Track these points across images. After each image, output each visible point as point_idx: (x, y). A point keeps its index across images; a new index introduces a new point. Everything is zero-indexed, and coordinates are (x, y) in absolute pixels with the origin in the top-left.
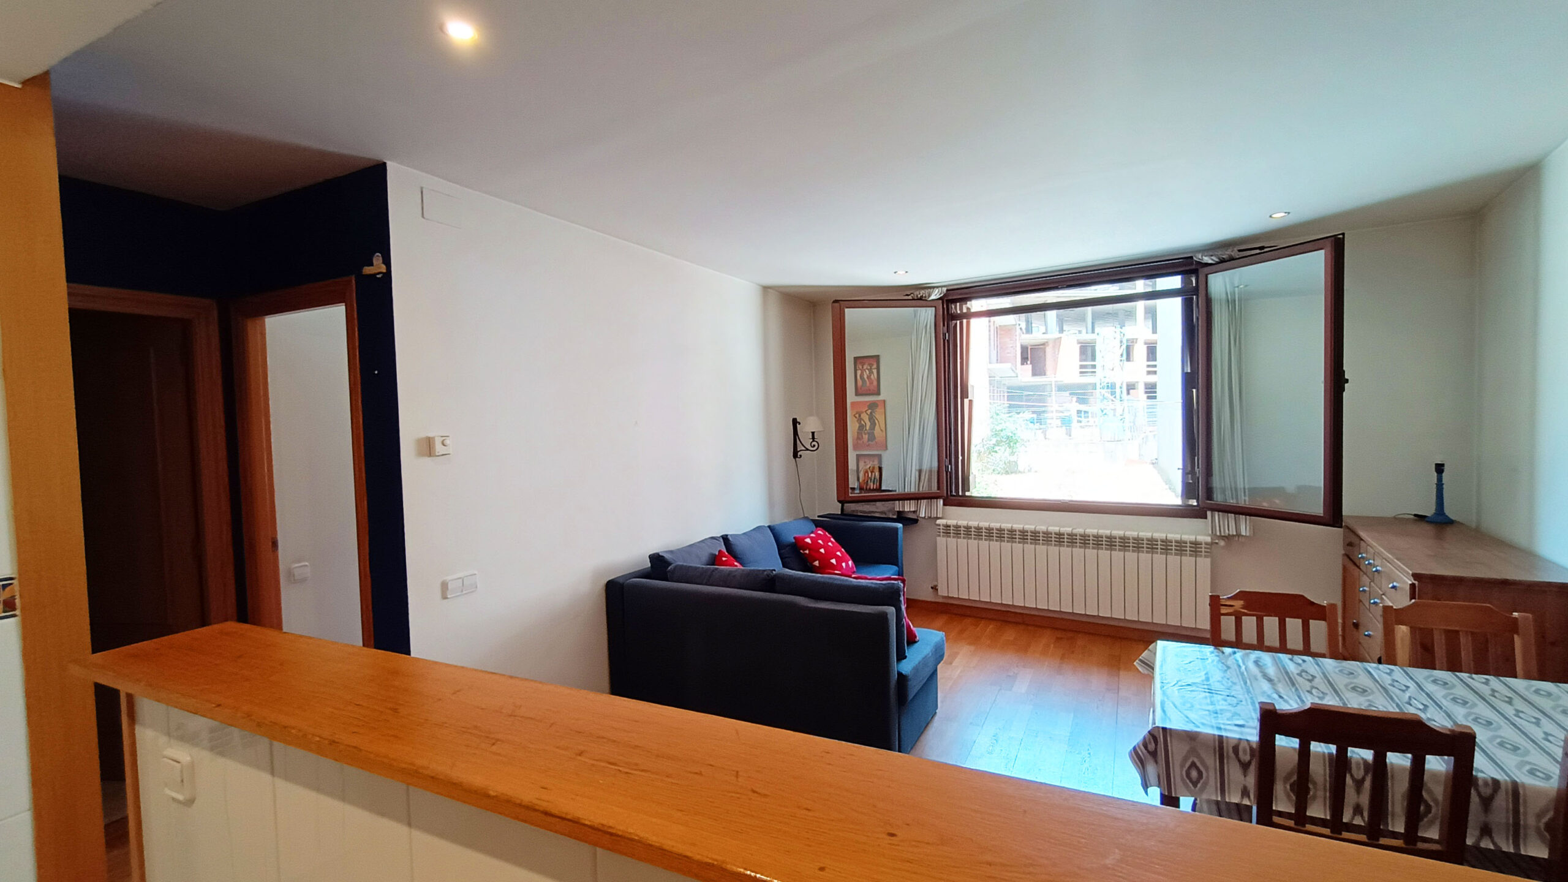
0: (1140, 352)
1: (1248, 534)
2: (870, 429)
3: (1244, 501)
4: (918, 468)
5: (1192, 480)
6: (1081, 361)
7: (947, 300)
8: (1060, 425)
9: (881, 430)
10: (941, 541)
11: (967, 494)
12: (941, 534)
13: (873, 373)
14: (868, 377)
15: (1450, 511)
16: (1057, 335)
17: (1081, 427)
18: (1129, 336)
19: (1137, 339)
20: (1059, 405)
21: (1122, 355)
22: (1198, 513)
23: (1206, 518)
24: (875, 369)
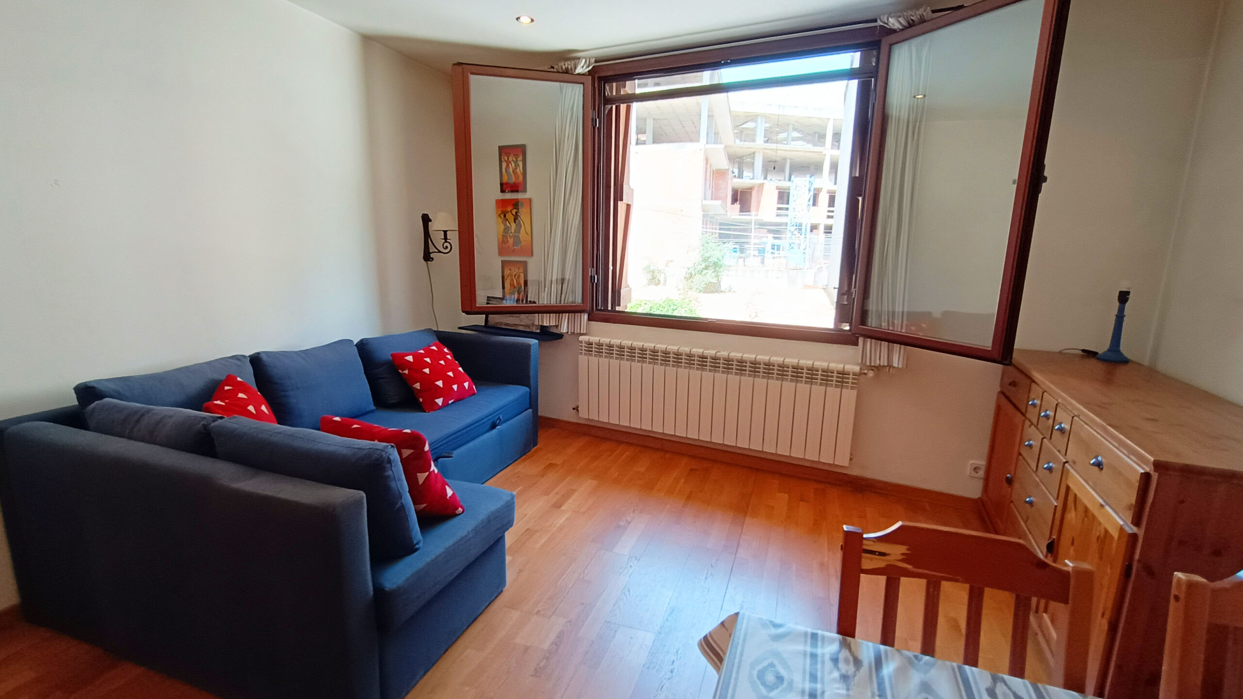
0: (824, 199)
1: (900, 366)
2: (515, 232)
3: (900, 328)
4: (560, 277)
5: (847, 301)
6: (778, 203)
7: (599, 78)
8: (757, 254)
9: (527, 233)
10: (583, 359)
11: (617, 308)
12: (583, 352)
13: (519, 166)
14: (513, 171)
15: (1125, 349)
16: (761, 181)
17: (773, 258)
18: (817, 186)
19: (822, 189)
20: (757, 239)
21: (809, 200)
22: (849, 339)
23: (857, 345)
24: (520, 161)
